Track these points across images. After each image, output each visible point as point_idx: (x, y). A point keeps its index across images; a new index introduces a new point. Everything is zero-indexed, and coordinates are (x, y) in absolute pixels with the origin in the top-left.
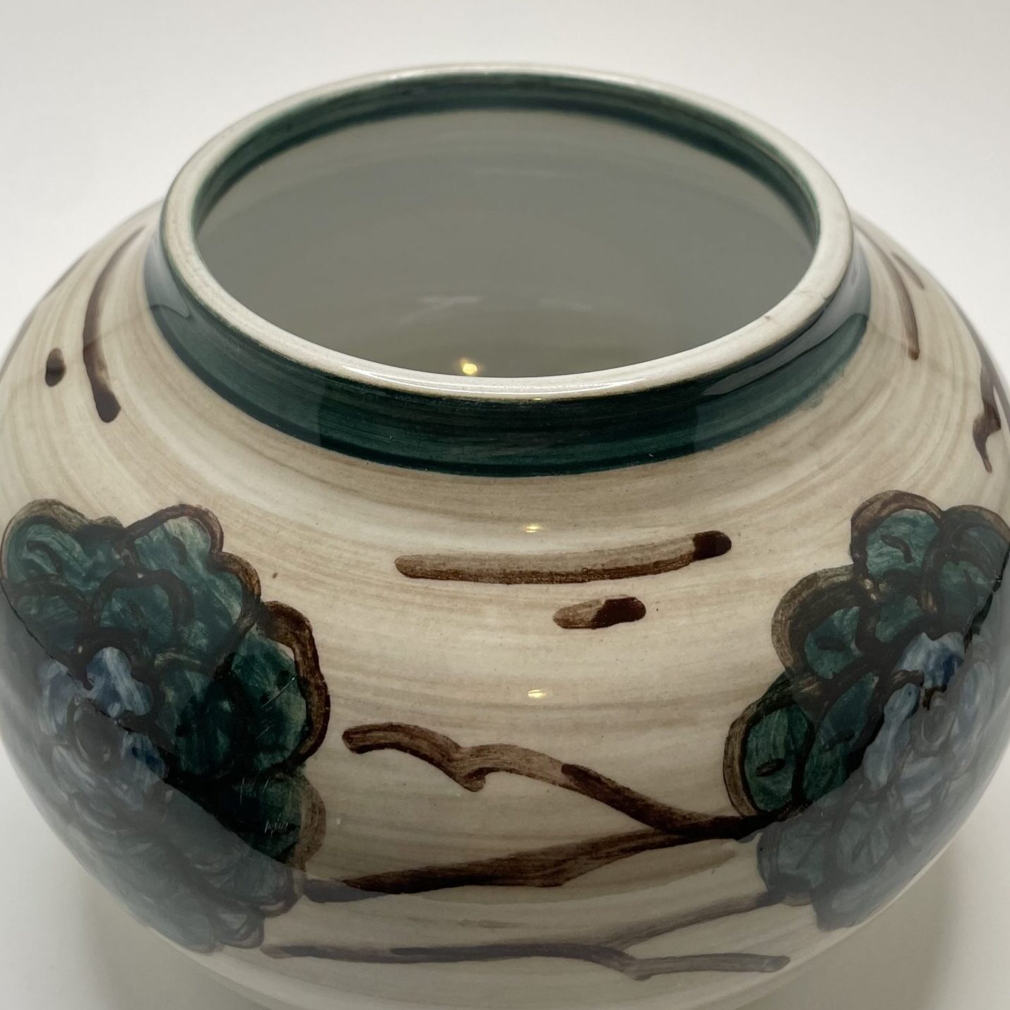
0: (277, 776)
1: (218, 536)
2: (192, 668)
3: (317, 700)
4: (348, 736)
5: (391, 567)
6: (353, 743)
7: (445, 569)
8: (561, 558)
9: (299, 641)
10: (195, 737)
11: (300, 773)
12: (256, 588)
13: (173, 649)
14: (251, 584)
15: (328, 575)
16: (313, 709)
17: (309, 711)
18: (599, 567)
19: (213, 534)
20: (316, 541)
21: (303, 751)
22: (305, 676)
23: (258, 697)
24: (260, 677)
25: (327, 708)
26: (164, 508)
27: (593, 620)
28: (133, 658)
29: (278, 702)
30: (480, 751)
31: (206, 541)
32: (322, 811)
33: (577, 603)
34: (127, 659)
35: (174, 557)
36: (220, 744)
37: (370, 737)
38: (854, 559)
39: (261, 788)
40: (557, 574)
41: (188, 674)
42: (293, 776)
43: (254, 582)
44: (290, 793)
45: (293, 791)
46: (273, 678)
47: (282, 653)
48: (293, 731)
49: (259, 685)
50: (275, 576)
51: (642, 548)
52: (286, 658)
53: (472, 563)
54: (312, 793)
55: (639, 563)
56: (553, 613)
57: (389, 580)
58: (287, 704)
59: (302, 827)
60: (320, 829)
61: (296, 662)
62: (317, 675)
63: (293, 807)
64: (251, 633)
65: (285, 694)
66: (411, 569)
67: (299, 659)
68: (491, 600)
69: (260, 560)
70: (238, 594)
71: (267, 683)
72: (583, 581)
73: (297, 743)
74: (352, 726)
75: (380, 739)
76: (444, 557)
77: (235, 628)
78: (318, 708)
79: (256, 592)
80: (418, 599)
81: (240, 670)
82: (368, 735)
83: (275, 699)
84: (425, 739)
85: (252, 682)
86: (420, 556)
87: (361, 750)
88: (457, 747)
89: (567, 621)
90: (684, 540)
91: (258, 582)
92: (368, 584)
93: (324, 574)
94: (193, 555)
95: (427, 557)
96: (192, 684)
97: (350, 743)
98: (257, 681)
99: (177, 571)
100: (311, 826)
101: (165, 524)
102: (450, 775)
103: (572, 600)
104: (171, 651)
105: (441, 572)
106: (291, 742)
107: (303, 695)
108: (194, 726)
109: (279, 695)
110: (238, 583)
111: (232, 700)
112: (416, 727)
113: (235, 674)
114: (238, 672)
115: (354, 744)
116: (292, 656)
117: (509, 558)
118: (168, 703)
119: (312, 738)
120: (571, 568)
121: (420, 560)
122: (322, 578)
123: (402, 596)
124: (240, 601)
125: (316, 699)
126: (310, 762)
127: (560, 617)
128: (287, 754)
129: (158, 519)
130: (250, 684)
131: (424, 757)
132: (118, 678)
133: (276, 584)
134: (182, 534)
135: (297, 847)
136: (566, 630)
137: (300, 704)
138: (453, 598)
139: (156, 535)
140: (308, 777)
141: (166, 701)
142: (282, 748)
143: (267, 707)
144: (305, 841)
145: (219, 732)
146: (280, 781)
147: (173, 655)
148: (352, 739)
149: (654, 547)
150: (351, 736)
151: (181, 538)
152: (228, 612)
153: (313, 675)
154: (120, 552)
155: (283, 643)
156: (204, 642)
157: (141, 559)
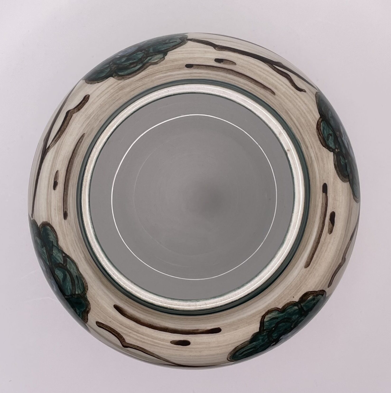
1: (276, 309)
5: (305, 269)
7: (311, 257)
8: (319, 228)
9: (310, 295)
12: (294, 302)
14: (293, 303)
15: (300, 284)
18: (323, 219)
19: (275, 310)
20: (291, 286)
22: (316, 294)
26: (260, 321)
27: (332, 225)
31: (276, 312)
33: (328, 228)
35: (275, 320)
38: (332, 152)
40: (321, 230)
43: (292, 302)
50: (294, 297)
51: (322, 207)
53: (313, 250)
55: (325, 209)
56: (328, 234)
57: (308, 270)
61: (313, 296)
64: (302, 305)
66: (307, 265)
67: (313, 295)
68: (321, 248)
69: (288, 300)
70: (293, 307)
72: (324, 224)
76: (309, 256)
77: (299, 309)
79: (295, 302)
80: (314, 265)
86: (306, 262)
89: (331, 231)
90: (323, 195)
91: (293, 301)
92: (306, 276)
93: (299, 285)
94: (277, 316)
95: (307, 260)
99: (278, 320)
101: (265, 321)
103: (327, 228)
105: (311, 258)
110: (290, 306)
116: (312, 297)
117: (315, 241)
120: (321, 226)
121: (307, 262)
122: (300, 286)
123: (312, 269)
127: (329, 233)
129: (262, 323)
133: (295, 297)
134: (270, 317)
136: (332, 232)
138: (317, 256)
139: (266, 324)
149: (322, 203)
151: (271, 318)
152: (295, 310)
154: (264, 333)
155: (308, 298)
156: (297, 316)
157: (269, 328)
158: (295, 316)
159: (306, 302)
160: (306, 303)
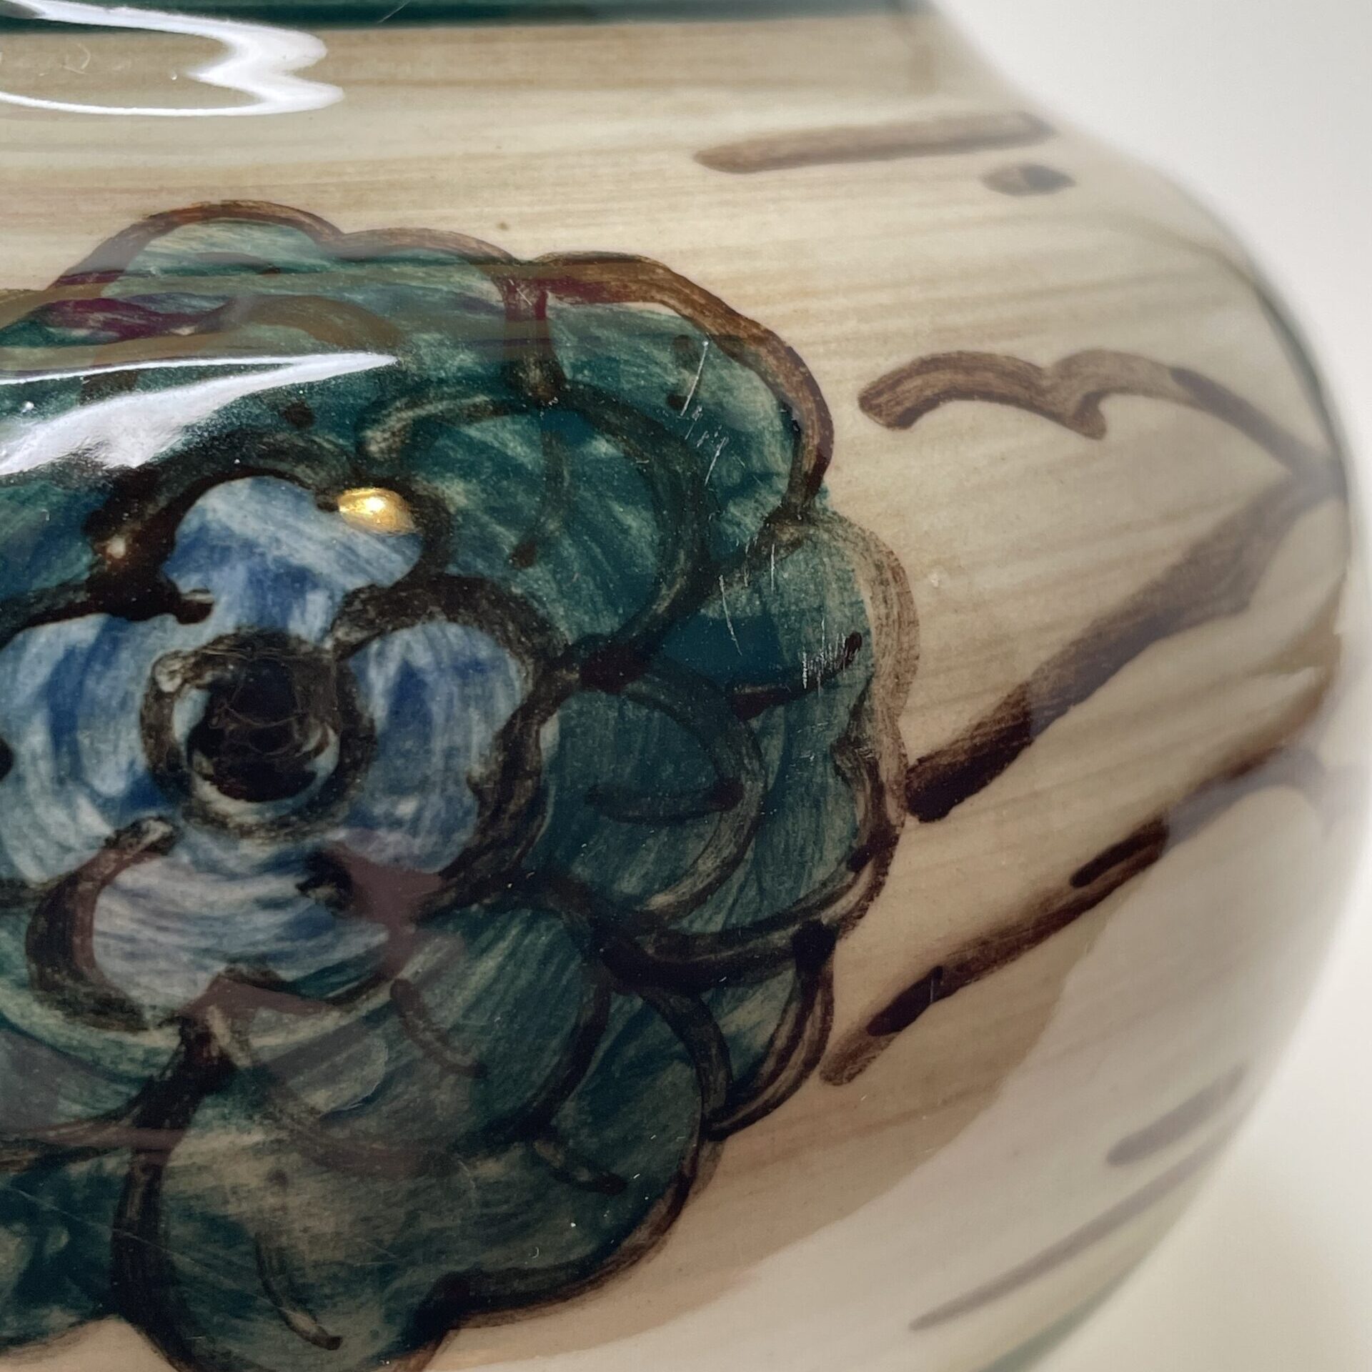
0: (785, 537)
1: (309, 221)
2: (474, 415)
3: (775, 362)
4: (869, 402)
6: (884, 413)
9: (661, 289)
10: (568, 549)
11: (825, 510)
12: (488, 250)
13: (398, 404)
16: (778, 381)
17: (773, 387)
21: (808, 465)
22: (723, 331)
23: (661, 401)
24: (640, 366)
25: (802, 370)
28: (300, 471)
29: (705, 395)
30: (1069, 366)
32: (898, 573)
34: (285, 485)
36: (634, 532)
37: (904, 392)
39: (764, 580)
41: (473, 432)
42: (812, 522)
44: (826, 560)
45: (830, 555)
46: (665, 357)
47: (647, 315)
48: (768, 436)
49: (645, 380)
50: (504, 226)
52: (663, 318)
54: (867, 543)
58: (726, 390)
59: (873, 631)
60: (906, 621)
61: (687, 318)
62: (743, 323)
63: (842, 589)
64: (551, 308)
65: (709, 376)
67: (688, 311)
71: (658, 370)
73: (789, 454)
74: (863, 384)
75: (921, 390)
77: (511, 315)
78: (786, 377)
81: (586, 372)
82: (899, 389)
83: (696, 392)
84: (985, 369)
85: (629, 382)
87: (904, 420)
88: (1037, 369)
96: (496, 445)
97: (879, 414)
98: (637, 376)
99: (275, 287)
100: (887, 618)
102: (1056, 417)
104: (398, 410)
106: (777, 457)
107: (745, 364)
108: (552, 526)
109: (699, 381)
111: (611, 431)
112: (960, 353)
113: (578, 383)
114: (585, 376)
115: (888, 415)
116: (672, 313)
118: (460, 511)
119: (810, 432)
124: (477, 275)
125: (771, 361)
126: (829, 479)
128: (782, 485)
130: (627, 387)
131: (1003, 399)
132: (282, 535)
133: (520, 234)
135: (875, 687)
137: (749, 380)
140: (844, 511)
141: (452, 510)
142: (767, 476)
143: (689, 411)
144: (886, 664)
145: (618, 509)
146: (796, 544)
147: (408, 415)
148: (879, 406)
150: (875, 402)
152: (470, 298)
153: (738, 326)
154: (79, 325)
155: (636, 300)
156: (466, 359)
157: (153, 308)
158: (441, 344)
159: (599, 309)
160: (602, 321)
